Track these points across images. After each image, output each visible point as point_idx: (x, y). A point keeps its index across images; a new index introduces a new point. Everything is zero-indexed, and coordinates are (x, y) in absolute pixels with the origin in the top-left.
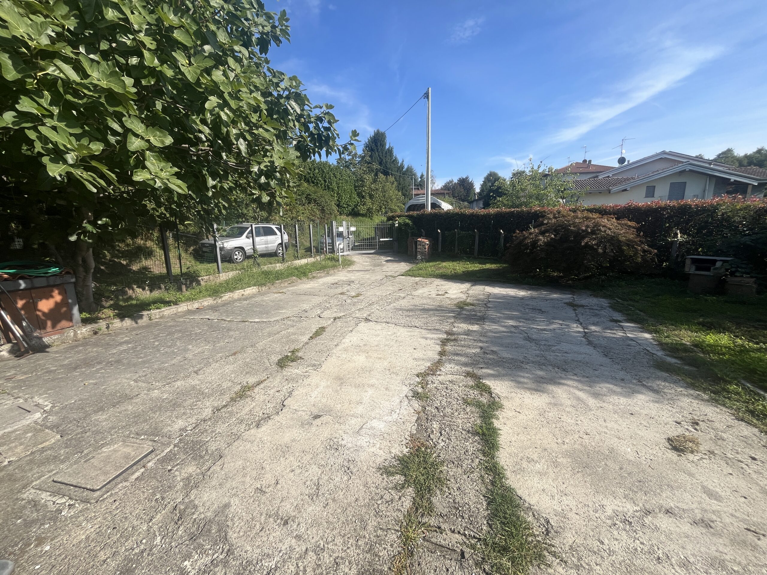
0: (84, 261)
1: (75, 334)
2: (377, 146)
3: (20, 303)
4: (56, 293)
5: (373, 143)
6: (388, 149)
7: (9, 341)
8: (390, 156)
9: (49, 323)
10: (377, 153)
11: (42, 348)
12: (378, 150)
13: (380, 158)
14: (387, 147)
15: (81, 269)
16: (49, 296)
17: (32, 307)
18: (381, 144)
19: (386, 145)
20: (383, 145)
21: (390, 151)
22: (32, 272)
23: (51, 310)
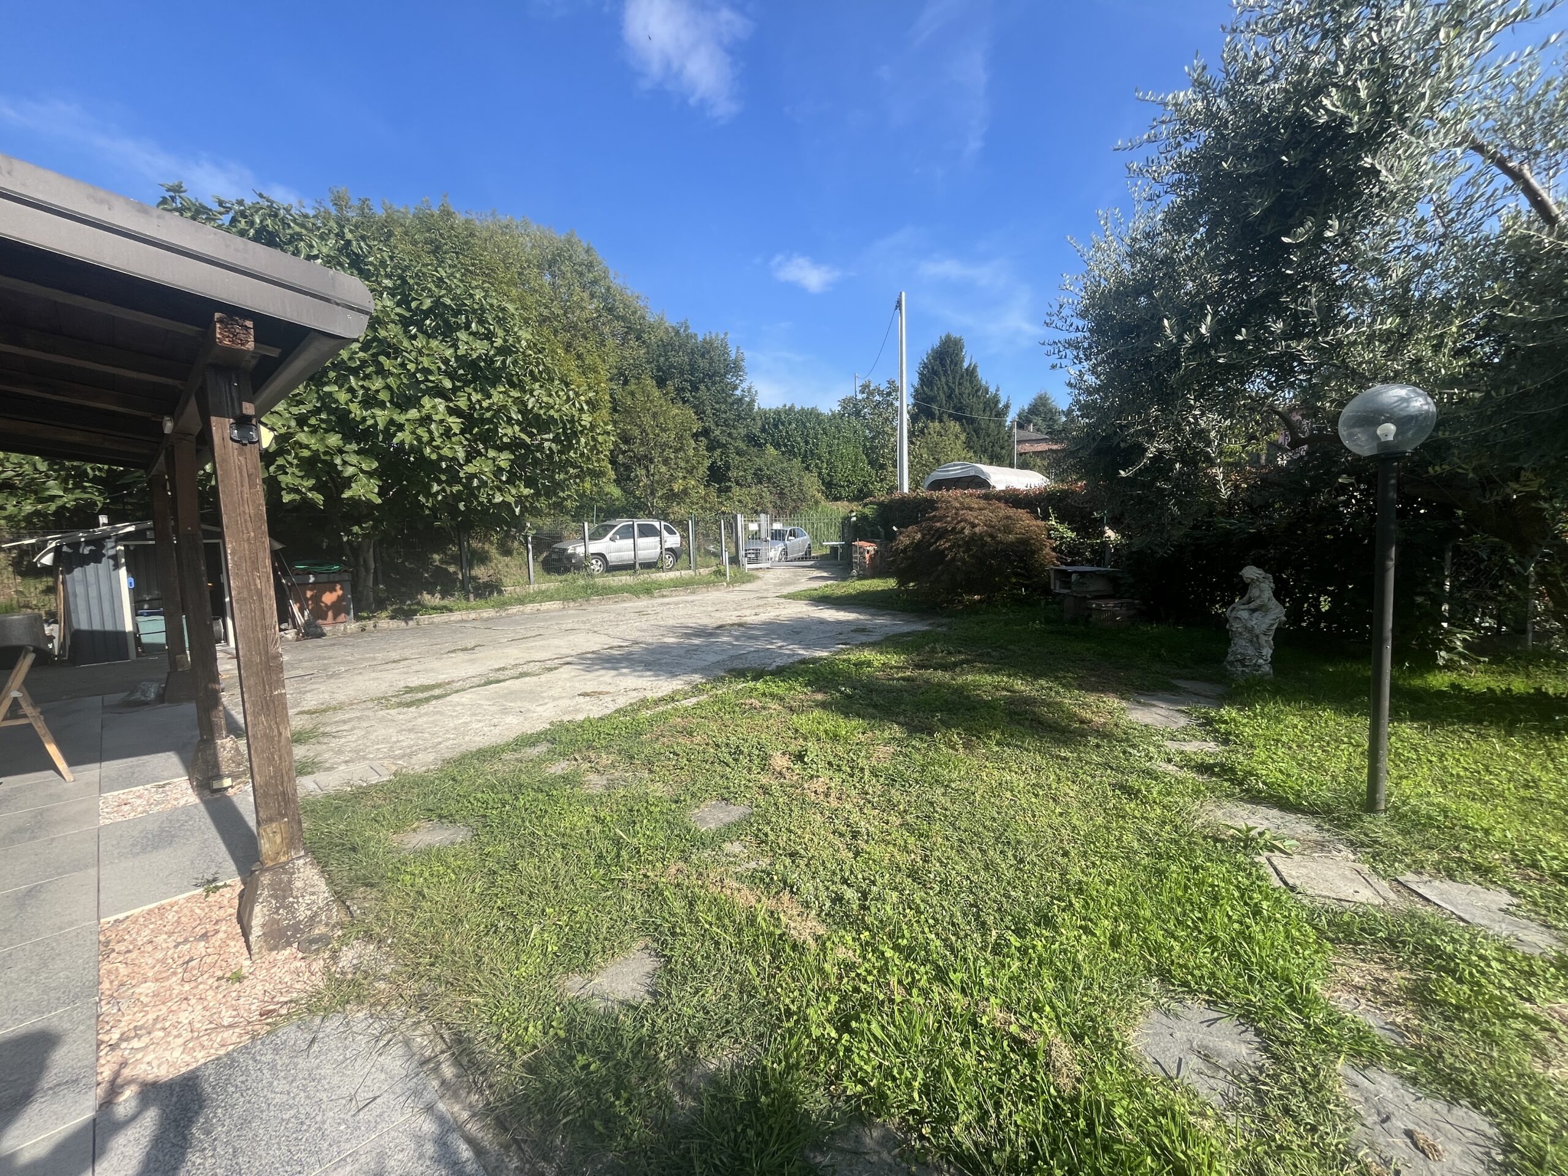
0: (365, 562)
1: (345, 628)
2: (943, 365)
3: (309, 594)
4: (338, 587)
5: (935, 359)
6: (967, 370)
7: (295, 627)
8: (971, 382)
9: (330, 614)
10: (943, 379)
11: (322, 635)
12: (945, 372)
13: (949, 388)
14: (965, 365)
15: (362, 569)
16: (333, 590)
17: (317, 599)
18: (951, 362)
19: (963, 361)
20: (957, 361)
21: (971, 373)
22: (318, 569)
23: (334, 604)
